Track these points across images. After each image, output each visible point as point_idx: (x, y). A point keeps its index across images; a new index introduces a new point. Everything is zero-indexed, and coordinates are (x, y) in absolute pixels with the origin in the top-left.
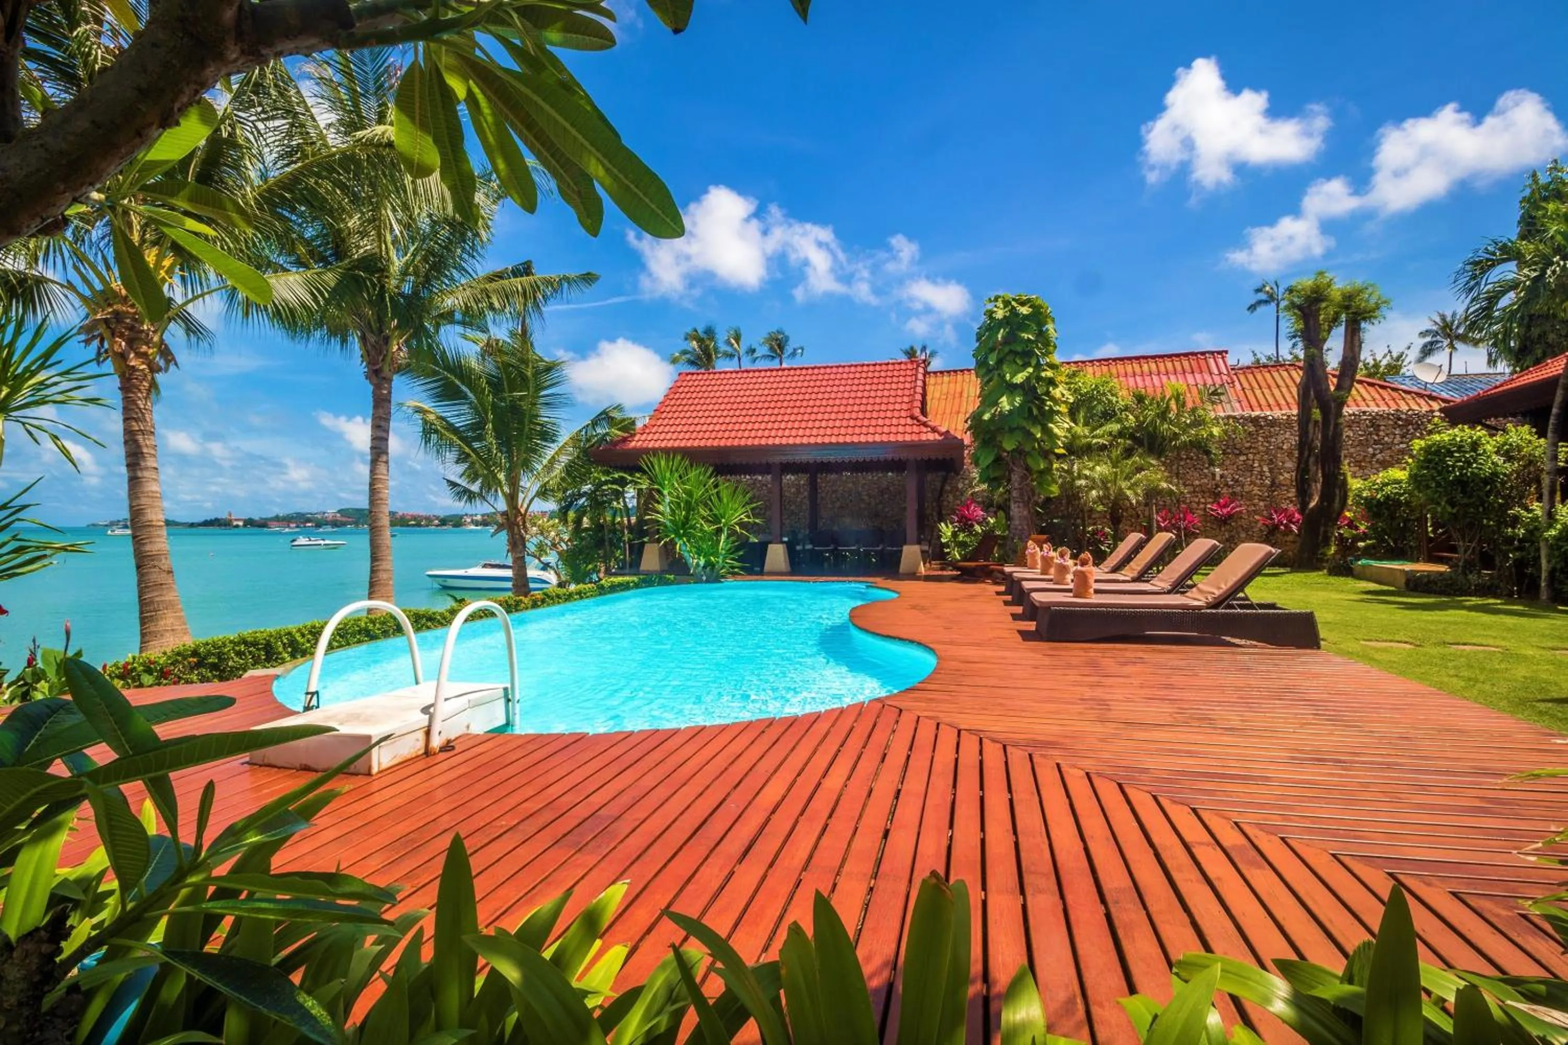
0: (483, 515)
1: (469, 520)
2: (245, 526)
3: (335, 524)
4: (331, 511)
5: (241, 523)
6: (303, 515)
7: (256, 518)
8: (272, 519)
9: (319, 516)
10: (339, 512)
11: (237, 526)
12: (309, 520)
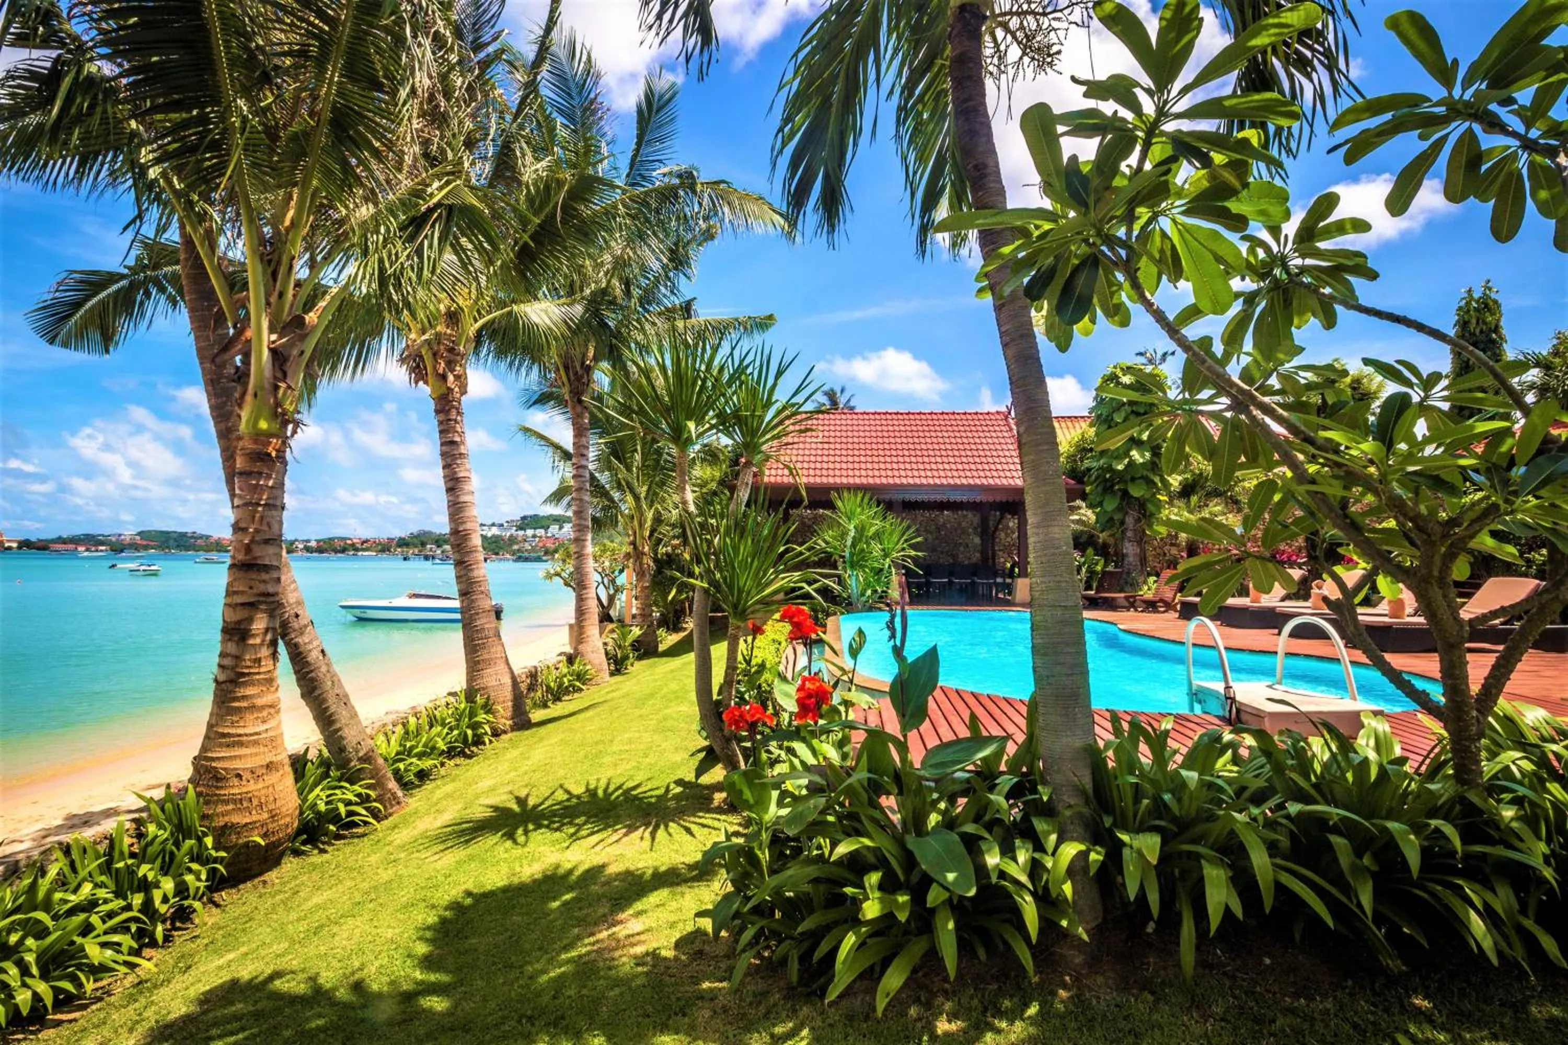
0: (318, 541)
1: (301, 546)
2: (19, 548)
3: (135, 547)
4: (129, 532)
5: (15, 545)
6: (94, 536)
7: (33, 539)
8: (54, 541)
9: (114, 539)
10: (139, 534)
11: (10, 548)
12: (102, 544)
